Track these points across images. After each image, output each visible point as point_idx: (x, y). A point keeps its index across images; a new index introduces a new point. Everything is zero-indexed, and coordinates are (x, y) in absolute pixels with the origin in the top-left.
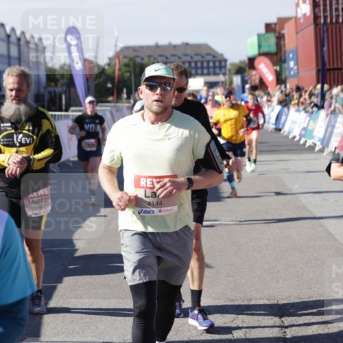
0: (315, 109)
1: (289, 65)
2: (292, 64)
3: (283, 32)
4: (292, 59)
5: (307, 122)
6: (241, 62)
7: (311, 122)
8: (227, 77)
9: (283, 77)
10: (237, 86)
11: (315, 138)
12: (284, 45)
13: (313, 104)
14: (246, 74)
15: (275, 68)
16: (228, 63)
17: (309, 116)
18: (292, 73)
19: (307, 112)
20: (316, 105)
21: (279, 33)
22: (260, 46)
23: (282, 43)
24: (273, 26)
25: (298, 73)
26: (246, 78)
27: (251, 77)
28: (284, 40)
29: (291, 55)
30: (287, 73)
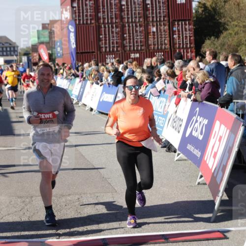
0: (73, 77)
1: (57, 49)
2: (59, 49)
3: (53, 29)
4: (59, 46)
5: (68, 85)
6: (27, 47)
7: (71, 85)
8: (18, 57)
9: (54, 57)
10: (25, 63)
11: (73, 95)
12: (54, 37)
13: (72, 74)
14: (30, 55)
15: (49, 51)
16: (19, 48)
17: (70, 82)
18: (59, 55)
19: (67, 79)
20: (73, 75)
21: (51, 30)
22: (39, 38)
23: (53, 36)
24: (47, 25)
25: (63, 55)
26: (30, 58)
27: (33, 57)
28: (54, 34)
29: (58, 44)
30: (56, 55)
